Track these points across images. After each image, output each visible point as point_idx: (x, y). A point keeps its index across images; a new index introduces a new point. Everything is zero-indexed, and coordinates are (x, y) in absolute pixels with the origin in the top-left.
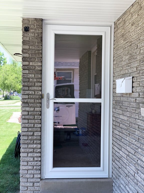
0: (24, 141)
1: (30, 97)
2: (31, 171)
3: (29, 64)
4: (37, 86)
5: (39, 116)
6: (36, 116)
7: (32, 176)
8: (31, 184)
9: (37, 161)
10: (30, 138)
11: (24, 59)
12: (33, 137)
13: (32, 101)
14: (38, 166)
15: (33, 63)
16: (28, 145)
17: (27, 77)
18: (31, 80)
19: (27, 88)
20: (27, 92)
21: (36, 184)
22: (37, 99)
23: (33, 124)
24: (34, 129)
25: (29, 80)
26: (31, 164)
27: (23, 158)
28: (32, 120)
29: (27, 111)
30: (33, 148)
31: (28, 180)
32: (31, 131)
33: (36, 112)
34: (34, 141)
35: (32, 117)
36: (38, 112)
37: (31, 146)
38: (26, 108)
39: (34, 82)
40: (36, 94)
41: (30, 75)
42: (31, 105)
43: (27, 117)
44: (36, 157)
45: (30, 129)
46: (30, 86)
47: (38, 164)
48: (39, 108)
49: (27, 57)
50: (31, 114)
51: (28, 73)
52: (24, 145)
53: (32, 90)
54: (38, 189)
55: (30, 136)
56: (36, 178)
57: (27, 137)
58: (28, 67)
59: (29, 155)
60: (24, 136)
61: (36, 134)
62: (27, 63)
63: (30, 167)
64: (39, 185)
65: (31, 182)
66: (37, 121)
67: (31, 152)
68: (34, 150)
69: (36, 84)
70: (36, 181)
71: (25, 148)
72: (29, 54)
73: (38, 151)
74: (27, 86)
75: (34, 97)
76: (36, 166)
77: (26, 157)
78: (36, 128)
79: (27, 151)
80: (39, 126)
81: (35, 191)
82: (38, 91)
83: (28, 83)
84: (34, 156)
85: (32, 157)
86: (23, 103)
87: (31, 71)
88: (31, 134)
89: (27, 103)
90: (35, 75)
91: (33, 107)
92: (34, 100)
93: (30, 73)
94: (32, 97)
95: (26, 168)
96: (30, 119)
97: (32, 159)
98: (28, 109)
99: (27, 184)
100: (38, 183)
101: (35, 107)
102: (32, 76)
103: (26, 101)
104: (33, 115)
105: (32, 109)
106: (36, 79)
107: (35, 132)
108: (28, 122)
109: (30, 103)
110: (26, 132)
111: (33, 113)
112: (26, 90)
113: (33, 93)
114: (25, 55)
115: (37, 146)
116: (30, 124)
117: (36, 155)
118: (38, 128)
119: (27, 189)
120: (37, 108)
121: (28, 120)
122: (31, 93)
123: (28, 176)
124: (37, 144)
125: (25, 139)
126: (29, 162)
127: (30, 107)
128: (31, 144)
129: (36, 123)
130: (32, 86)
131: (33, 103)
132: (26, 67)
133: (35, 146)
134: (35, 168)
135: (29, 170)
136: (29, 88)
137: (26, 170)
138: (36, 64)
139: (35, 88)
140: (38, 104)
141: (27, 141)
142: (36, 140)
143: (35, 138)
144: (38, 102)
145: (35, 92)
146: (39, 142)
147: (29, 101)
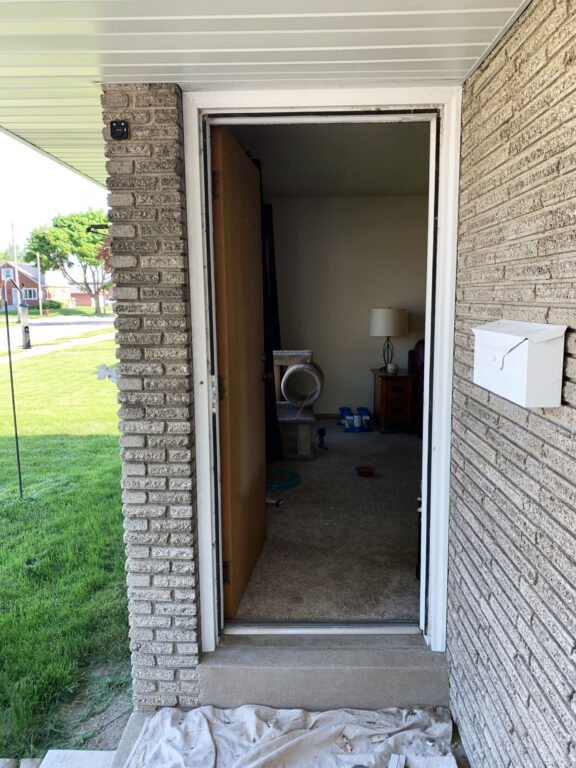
0: (136, 535)
1: (148, 384)
2: (166, 632)
3: (138, 263)
4: (172, 345)
5: (183, 453)
6: (172, 453)
7: (170, 650)
8: (169, 675)
9: (183, 601)
10: (156, 525)
11: (117, 246)
12: (164, 523)
13: (156, 399)
14: (190, 617)
15: (150, 260)
16: (150, 549)
17: (134, 313)
18: (147, 323)
19: (136, 354)
20: (137, 368)
21: (185, 675)
22: (174, 391)
23: (164, 480)
24: (168, 494)
25: (141, 321)
26: (165, 610)
27: (138, 592)
28: (161, 466)
29: (141, 434)
30: (167, 560)
31: (158, 660)
32: (159, 504)
33: (170, 439)
34: (169, 537)
35: (158, 455)
36: (181, 438)
37: (161, 554)
38: (136, 423)
39: (159, 331)
40: (168, 373)
41: (145, 306)
42: (152, 412)
43: (141, 455)
44: (180, 588)
45: (154, 497)
46: (148, 346)
47: (187, 611)
48: (184, 423)
49: (128, 238)
50: (156, 445)
51: (136, 297)
52: (138, 548)
53: (154, 362)
54: (190, 691)
55: (154, 518)
56: (183, 655)
57: (145, 522)
58: (132, 277)
59: (157, 581)
60: (134, 517)
61: (174, 512)
62: (128, 261)
63: (162, 622)
64: (193, 676)
65: (167, 668)
66: (175, 468)
67: (161, 573)
68: (171, 564)
69: (168, 339)
70: (185, 664)
71: (143, 559)
72: (136, 228)
73: (186, 569)
74: (135, 346)
75: (161, 385)
76: (181, 616)
77: (145, 587)
78: (176, 491)
79: (149, 567)
80: (183, 486)
81: (182, 695)
82: (177, 361)
83: (139, 335)
84: (172, 584)
85: (168, 588)
86: (127, 405)
87: (147, 289)
88: (160, 513)
89: (138, 404)
90: (161, 304)
91: (162, 420)
92: (165, 396)
93: (142, 296)
94: (156, 384)
95: (151, 622)
96: (152, 463)
97: (166, 596)
98: (142, 427)
99: (154, 675)
100: (190, 671)
101: (170, 420)
102: (149, 310)
103: (133, 399)
104: (162, 448)
105: (158, 427)
106: (167, 321)
107: (173, 505)
108: (147, 473)
109: (149, 406)
110: (143, 505)
111: (161, 441)
112: (131, 361)
113: (160, 370)
114: (119, 231)
115: (183, 553)
116: (153, 480)
117: (177, 581)
118: (182, 491)
119: (157, 688)
120: (176, 424)
121: (146, 465)
122: (149, 369)
123: (156, 648)
124: (180, 546)
125: (138, 529)
126: (157, 606)
127: (151, 421)
128: (162, 546)
129: (174, 477)
130: (153, 345)
131: (161, 407)
132: (127, 277)
133: (174, 552)
134: (178, 623)
135: (158, 628)
136: (143, 353)
137: (149, 628)
138: (162, 265)
139: (165, 352)
140: (178, 411)
141: (147, 537)
142: (176, 531)
143: (173, 525)
144: (178, 403)
145: (164, 368)
146: (188, 539)
147: (145, 397)
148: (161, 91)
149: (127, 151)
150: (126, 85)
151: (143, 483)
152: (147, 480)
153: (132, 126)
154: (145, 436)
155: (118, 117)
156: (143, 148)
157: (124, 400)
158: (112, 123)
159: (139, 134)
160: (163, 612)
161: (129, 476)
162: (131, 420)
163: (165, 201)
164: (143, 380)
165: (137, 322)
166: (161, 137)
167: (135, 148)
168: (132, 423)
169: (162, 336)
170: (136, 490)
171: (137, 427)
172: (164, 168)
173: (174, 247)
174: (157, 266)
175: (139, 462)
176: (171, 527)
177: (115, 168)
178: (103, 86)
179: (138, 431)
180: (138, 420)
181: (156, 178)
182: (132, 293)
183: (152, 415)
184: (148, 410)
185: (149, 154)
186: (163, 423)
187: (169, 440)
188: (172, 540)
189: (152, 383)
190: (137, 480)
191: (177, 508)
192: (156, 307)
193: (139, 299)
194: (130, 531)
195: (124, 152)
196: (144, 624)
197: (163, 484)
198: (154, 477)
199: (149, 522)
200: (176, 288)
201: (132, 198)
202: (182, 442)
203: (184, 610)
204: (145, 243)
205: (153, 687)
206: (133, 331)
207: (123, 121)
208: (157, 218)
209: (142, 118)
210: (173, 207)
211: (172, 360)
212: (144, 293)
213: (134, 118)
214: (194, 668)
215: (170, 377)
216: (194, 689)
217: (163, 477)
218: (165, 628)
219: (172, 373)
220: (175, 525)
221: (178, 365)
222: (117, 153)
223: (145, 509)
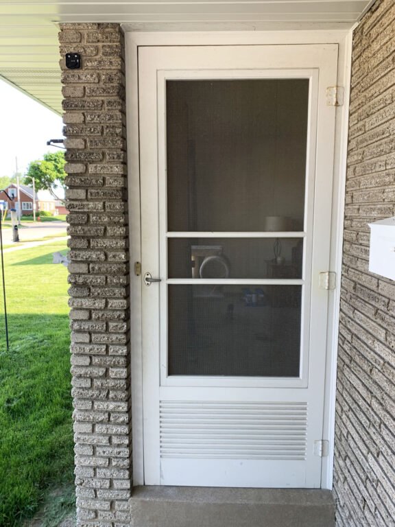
0: (81, 391)
1: (93, 268)
2: (104, 470)
3: (87, 169)
4: (113, 237)
5: (120, 325)
6: (112, 325)
7: (108, 485)
8: (107, 506)
9: (119, 446)
10: (98, 383)
11: (70, 156)
12: (104, 381)
13: (99, 280)
14: (124, 459)
15: (96, 167)
16: (93, 403)
17: (82, 210)
18: (93, 218)
19: (84, 243)
20: (84, 255)
21: (119, 506)
22: (114, 274)
23: (105, 346)
24: (108, 359)
25: (88, 217)
26: (104, 452)
27: (82, 437)
28: (103, 335)
29: (87, 309)
30: (106, 411)
31: (98, 493)
32: (100, 366)
33: (111, 313)
34: (108, 393)
35: (100, 326)
36: (118, 313)
37: (101, 407)
38: (83, 300)
39: (102, 225)
40: (109, 260)
41: (91, 205)
42: (96, 291)
43: (86, 326)
44: (116, 435)
45: (96, 360)
46: (93, 237)
47: (121, 454)
48: (122, 301)
49: (78, 149)
50: (99, 317)
51: (84, 198)
52: (83, 402)
53: (98, 250)
54: (123, 519)
55: (95, 378)
56: (117, 490)
57: (89, 381)
58: (81, 181)
59: (97, 429)
60: (80, 377)
61: (113, 373)
62: (79, 168)
63: (101, 462)
64: (126, 507)
65: (105, 500)
66: (114, 337)
67: (101, 422)
68: (109, 415)
69: (110, 232)
70: (120, 497)
71: (86, 410)
72: (85, 141)
73: (121, 419)
74: (83, 237)
75: (103, 269)
76: (117, 458)
77: (88, 434)
78: (114, 356)
79: (92, 418)
80: (120, 352)
81: (116, 522)
82: (116, 250)
83: (86, 228)
84: (110, 431)
85: (106, 434)
86: (75, 285)
87: (93, 191)
88: (101, 374)
89: (85, 285)
90: (104, 203)
91: (104, 298)
92: (106, 278)
93: (89, 197)
94: (99, 269)
95: (92, 462)
96: (95, 333)
97: (105, 441)
98: (87, 303)
99: (94, 505)
100: (124, 503)
101: (109, 298)
102: (95, 208)
103: (81, 280)
104: (103, 321)
105: (100, 304)
106: (109, 217)
107: (112, 367)
108: (91, 341)
109: (93, 286)
110: (87, 366)
111: (103, 315)
112: (80, 249)
113: (102, 257)
114: (71, 144)
115: (119, 407)
116: (96, 347)
117: (115, 429)
118: (119, 356)
119: (96, 516)
120: (115, 301)
121: (90, 334)
122: (94, 256)
123: (96, 483)
124: (116, 401)
125: (83, 386)
126: (97, 449)
127: (95, 298)
128: (102, 400)
129: (112, 345)
130: (98, 237)
131: (103, 287)
132: (78, 181)
133: (112, 406)
134: (114, 464)
135: (98, 467)
136: (89, 243)
137: (91, 467)
138: (105, 171)
139: (107, 243)
140: (117, 291)
141: (90, 393)
142: (114, 389)
143: (111, 383)
144: (117, 284)
145: (106, 255)
146: (123, 395)
147: (90, 278)
148: (107, 30)
149: (79, 78)
150: (79, 24)
151: (87, 349)
152: (91, 347)
153: (84, 58)
154: (90, 311)
155: (72, 50)
156: (92, 76)
157: (73, 281)
158: (67, 55)
159: (89, 64)
160: (102, 454)
161: (77, 343)
162: (79, 297)
163: (109, 120)
164: (89, 265)
165: (85, 217)
166: (107, 67)
167: (85, 76)
168: (79, 300)
169: (105, 229)
170: (82, 355)
171: (84, 303)
172: (109, 92)
173: (115, 156)
174: (102, 172)
175: (85, 332)
176: (110, 385)
177: (69, 92)
178: (60, 25)
179: (84, 306)
180: (84, 297)
181: (102, 101)
182: (81, 194)
183: (96, 294)
184: (93, 290)
185: (97, 81)
186: (104, 300)
187: (109, 314)
188: (110, 396)
189: (96, 268)
190: (82, 346)
191: (115, 370)
192: (100, 205)
193: (87, 199)
194: (77, 388)
195: (76, 79)
196: (87, 463)
197: (103, 350)
198: (96, 344)
199: (92, 381)
200: (117, 191)
201: (83, 117)
202: (119, 316)
203: (119, 453)
204: (93, 154)
205: (93, 515)
206: (81, 225)
207: (76, 54)
208: (102, 133)
209: (92, 52)
210: (116, 125)
211: (112, 249)
212: (91, 194)
213: (85, 51)
214: (127, 500)
215: (110, 263)
216: (126, 517)
217: (104, 344)
218: (104, 467)
219: (113, 259)
220: (113, 384)
221: (118, 253)
222: (71, 80)
223: (89, 370)
